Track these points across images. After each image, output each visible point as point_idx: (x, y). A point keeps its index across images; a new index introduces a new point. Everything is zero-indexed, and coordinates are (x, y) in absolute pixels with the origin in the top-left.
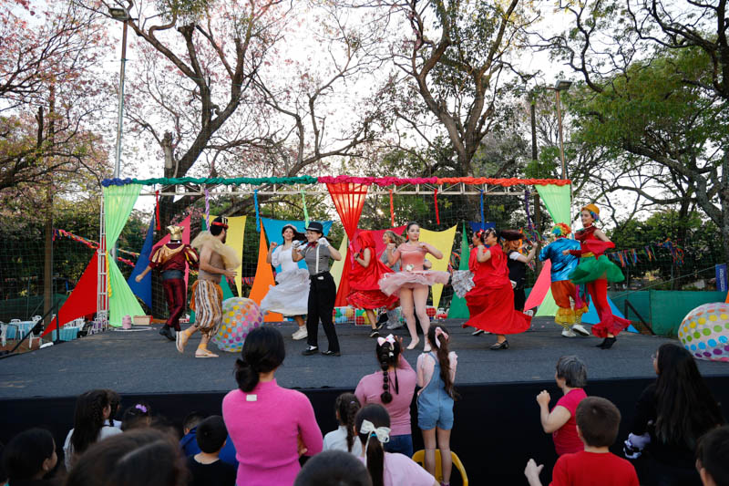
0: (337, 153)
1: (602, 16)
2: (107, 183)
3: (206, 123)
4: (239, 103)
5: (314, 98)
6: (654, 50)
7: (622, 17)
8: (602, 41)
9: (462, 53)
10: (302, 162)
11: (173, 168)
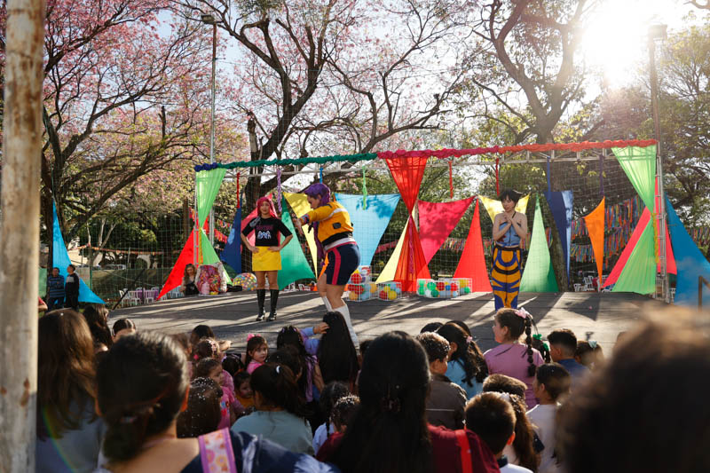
0: (412, 127)
2: (199, 169)
3: (287, 109)
4: (316, 87)
5: (387, 74)
10: (375, 138)
11: (258, 152)
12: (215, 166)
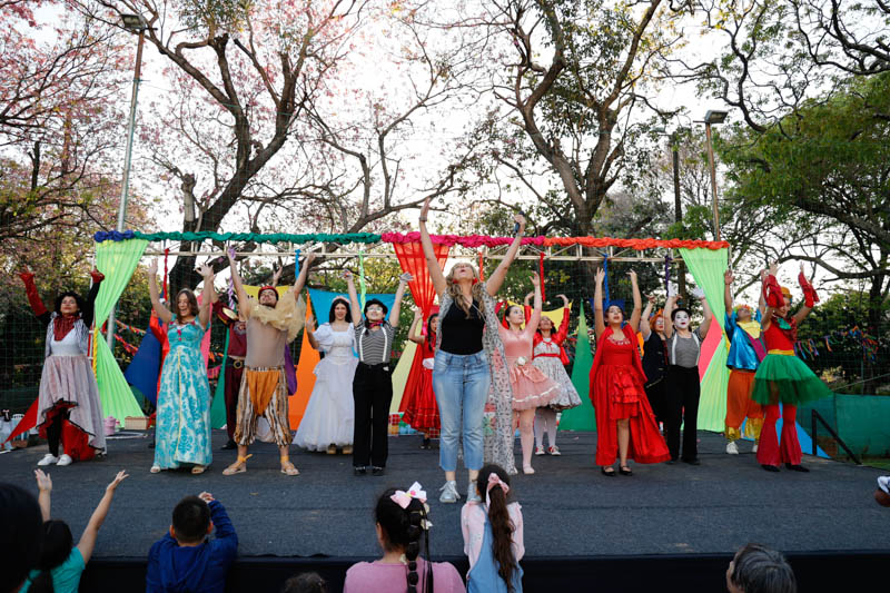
0: (414, 206)
1: (763, 40)
2: (100, 238)
3: (241, 164)
4: (286, 139)
5: (385, 133)
6: (833, 83)
7: (790, 40)
8: (763, 70)
9: (581, 79)
10: (367, 216)
11: (196, 220)
12: (129, 236)
